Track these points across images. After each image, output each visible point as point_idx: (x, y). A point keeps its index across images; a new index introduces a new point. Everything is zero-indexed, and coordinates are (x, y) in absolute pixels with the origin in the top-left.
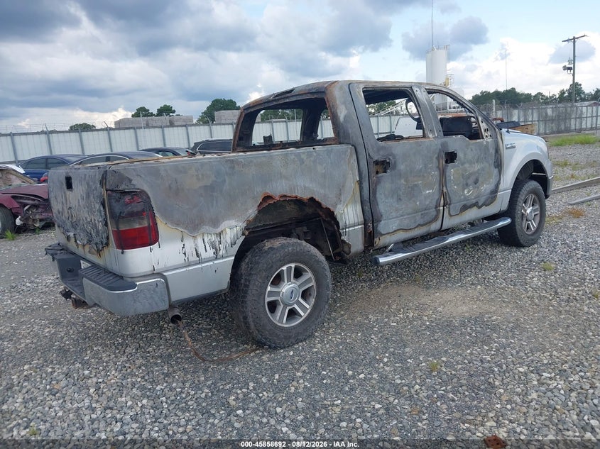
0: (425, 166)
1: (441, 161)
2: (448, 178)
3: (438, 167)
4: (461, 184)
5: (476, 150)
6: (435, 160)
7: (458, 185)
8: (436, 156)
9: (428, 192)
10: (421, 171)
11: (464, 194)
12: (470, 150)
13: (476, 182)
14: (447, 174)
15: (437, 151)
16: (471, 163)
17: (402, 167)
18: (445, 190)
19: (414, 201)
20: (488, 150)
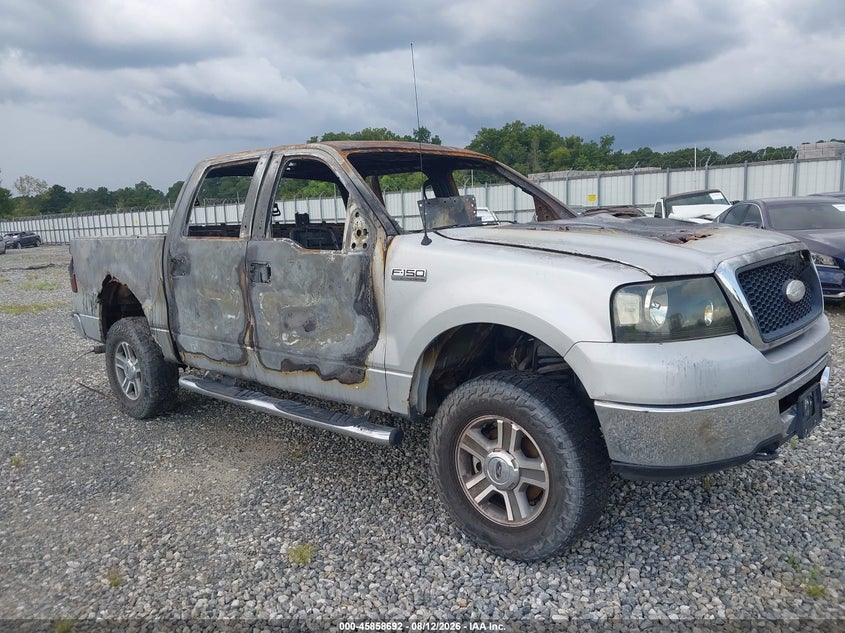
0: (222, 277)
1: (243, 276)
2: (255, 306)
3: (239, 284)
4: (278, 322)
5: (308, 269)
6: (234, 273)
7: (272, 321)
8: (236, 266)
9: (230, 316)
10: (216, 283)
11: (280, 340)
12: (296, 266)
13: (309, 327)
14: (254, 299)
15: (239, 259)
16: (297, 290)
17: (196, 272)
18: (252, 323)
19: (212, 322)
20: (339, 273)
